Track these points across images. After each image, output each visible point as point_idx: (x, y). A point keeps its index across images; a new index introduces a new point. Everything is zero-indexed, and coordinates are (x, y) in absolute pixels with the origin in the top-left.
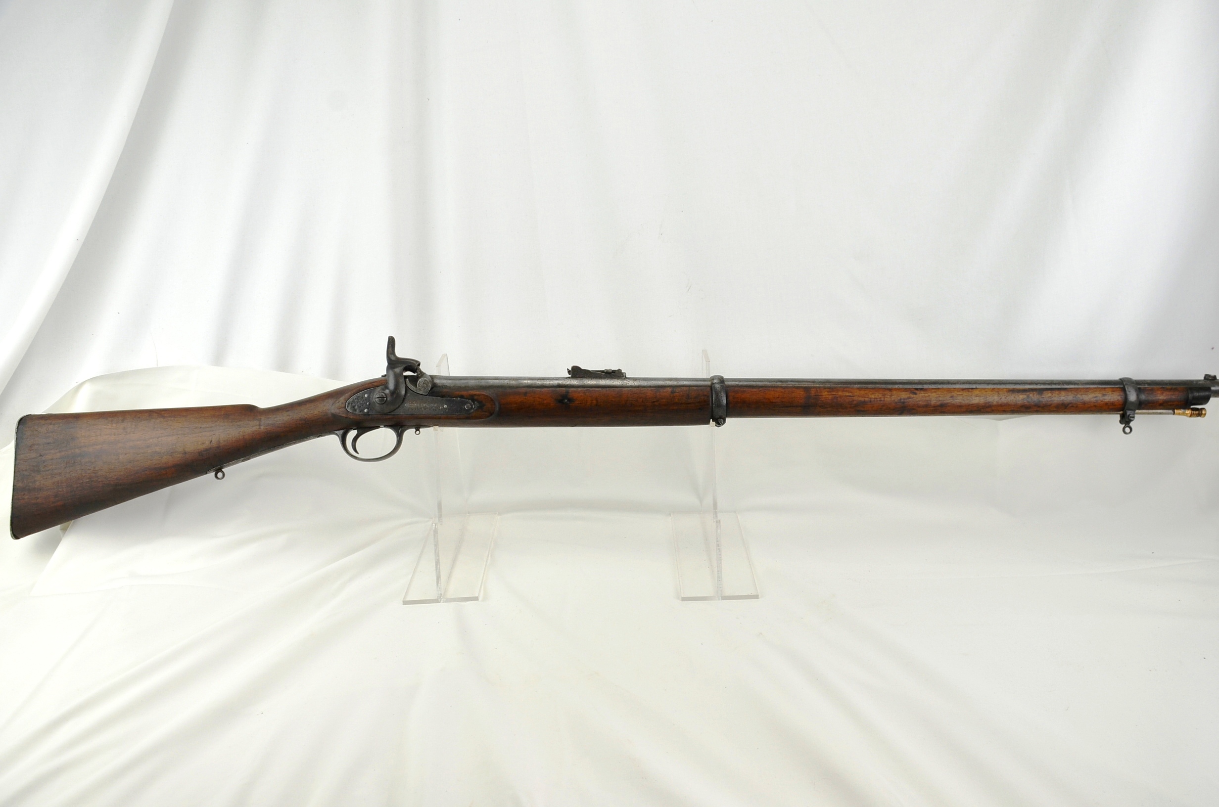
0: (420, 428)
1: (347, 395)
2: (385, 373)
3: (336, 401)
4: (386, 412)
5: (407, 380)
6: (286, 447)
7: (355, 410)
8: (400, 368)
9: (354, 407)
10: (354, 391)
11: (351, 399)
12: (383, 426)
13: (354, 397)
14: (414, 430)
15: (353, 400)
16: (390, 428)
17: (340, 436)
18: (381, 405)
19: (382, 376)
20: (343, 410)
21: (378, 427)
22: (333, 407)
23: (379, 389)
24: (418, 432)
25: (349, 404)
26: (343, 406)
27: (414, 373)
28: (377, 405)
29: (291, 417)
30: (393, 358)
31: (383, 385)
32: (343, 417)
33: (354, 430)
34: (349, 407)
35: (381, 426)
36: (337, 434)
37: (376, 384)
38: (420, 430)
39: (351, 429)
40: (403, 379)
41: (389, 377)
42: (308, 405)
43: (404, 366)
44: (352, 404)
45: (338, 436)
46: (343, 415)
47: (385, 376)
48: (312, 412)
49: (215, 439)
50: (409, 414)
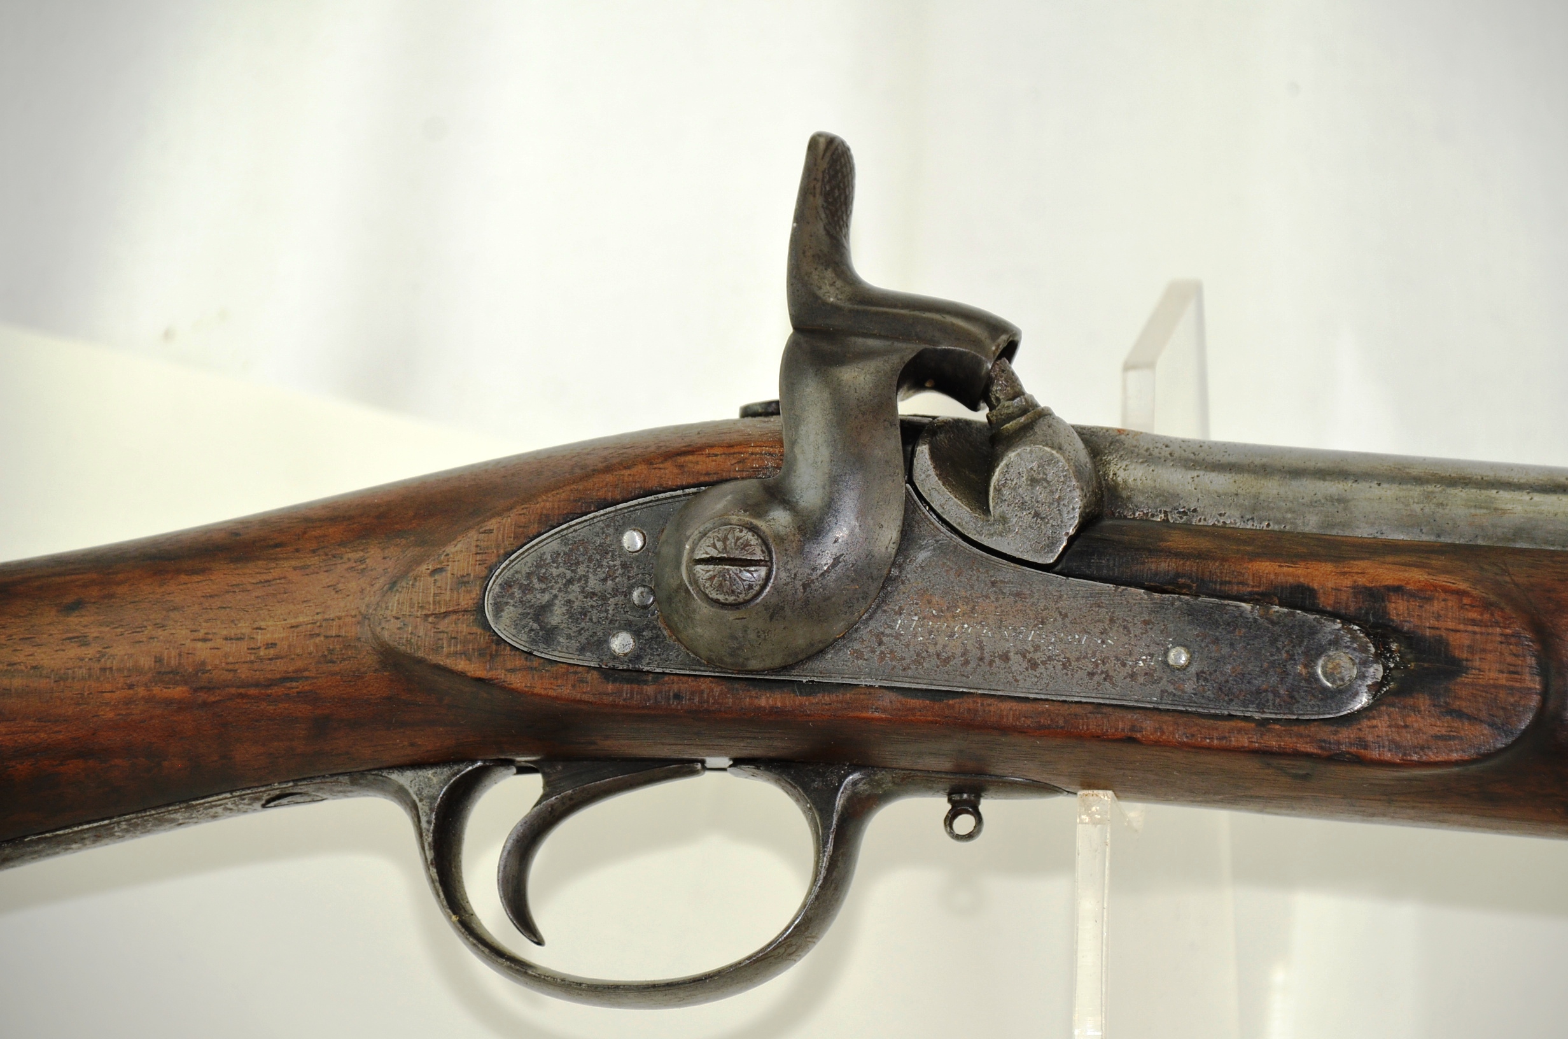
0: (978, 792)
1: (492, 524)
2: (773, 394)
3: (418, 561)
4: (754, 664)
5: (923, 451)
6: (37, 855)
7: (549, 635)
8: (872, 365)
9: (544, 610)
10: (547, 504)
11: (522, 563)
12: (725, 762)
13: (549, 544)
14: (940, 804)
15: (540, 563)
16: (777, 781)
17: (423, 807)
18: (730, 616)
19: (748, 412)
20: (465, 627)
21: (686, 767)
22: (394, 600)
23: (719, 502)
24: (964, 823)
25: (507, 585)
26: (466, 600)
27: (974, 407)
28: (704, 610)
29: (90, 652)
30: (831, 295)
31: (754, 473)
32: (461, 675)
33: (522, 770)
34: (509, 612)
35: (711, 762)
36: (401, 794)
37: (703, 465)
38: (986, 805)
39: (507, 763)
40: (894, 442)
41: (795, 423)
42: (222, 577)
43: (909, 350)
44: (527, 589)
45: (414, 808)
46: (461, 665)
47: (768, 410)
48: (244, 628)
50: (915, 689)
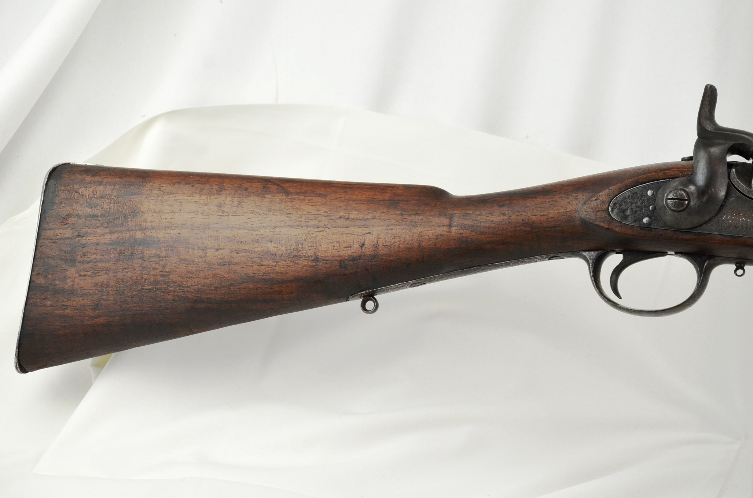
0: (745, 264)
1: (612, 187)
2: (691, 154)
3: (592, 197)
4: (683, 227)
5: (734, 170)
6: (491, 269)
7: (625, 217)
8: (720, 147)
9: (624, 211)
10: (627, 182)
11: (620, 197)
12: (673, 253)
13: (627, 193)
14: (733, 267)
15: (625, 198)
16: (687, 259)
17: (591, 262)
18: (677, 214)
19: (683, 159)
20: (604, 214)
21: (664, 254)
22: (585, 207)
23: (675, 183)
24: (740, 272)
25: (615, 204)
26: (604, 207)
27: (748, 159)
28: (670, 212)
29: (506, 217)
30: (709, 128)
31: (685, 176)
32: (602, 227)
33: (617, 253)
34: (616, 211)
35: (669, 253)
36: (585, 258)
37: (671, 173)
38: (746, 267)
39: (613, 251)
40: (725, 168)
41: (697, 162)
42: (540, 199)
43: (730, 143)
44: (620, 205)
45: (587, 261)
46: (602, 225)
47: (691, 158)
48: (545, 213)
49: (369, 240)
50: (728, 235)
